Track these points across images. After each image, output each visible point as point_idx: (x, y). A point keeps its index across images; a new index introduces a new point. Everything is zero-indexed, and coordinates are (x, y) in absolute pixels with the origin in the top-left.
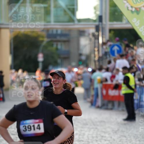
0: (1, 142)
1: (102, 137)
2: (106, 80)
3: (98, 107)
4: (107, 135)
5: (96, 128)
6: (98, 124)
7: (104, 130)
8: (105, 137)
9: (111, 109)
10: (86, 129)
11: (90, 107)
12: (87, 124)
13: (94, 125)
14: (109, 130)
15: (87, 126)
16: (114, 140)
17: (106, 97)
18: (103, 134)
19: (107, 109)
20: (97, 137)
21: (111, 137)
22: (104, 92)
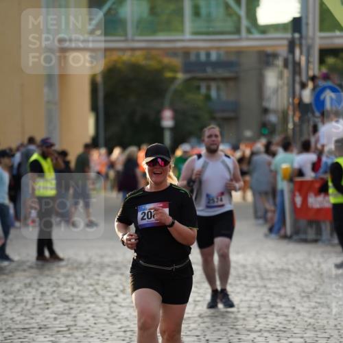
0: (32, 318)
1: (273, 306)
2: (300, 173)
3: (285, 237)
4: (285, 303)
5: (265, 287)
6: (273, 276)
7: (281, 291)
8: (280, 306)
9: (315, 241)
10: (238, 289)
11: (266, 236)
12: (246, 278)
13: (262, 278)
14: (293, 290)
15: (244, 282)
16: (299, 314)
17: (302, 212)
18: (276, 301)
19: (305, 241)
20: (259, 307)
21: (294, 308)
22: (298, 200)
